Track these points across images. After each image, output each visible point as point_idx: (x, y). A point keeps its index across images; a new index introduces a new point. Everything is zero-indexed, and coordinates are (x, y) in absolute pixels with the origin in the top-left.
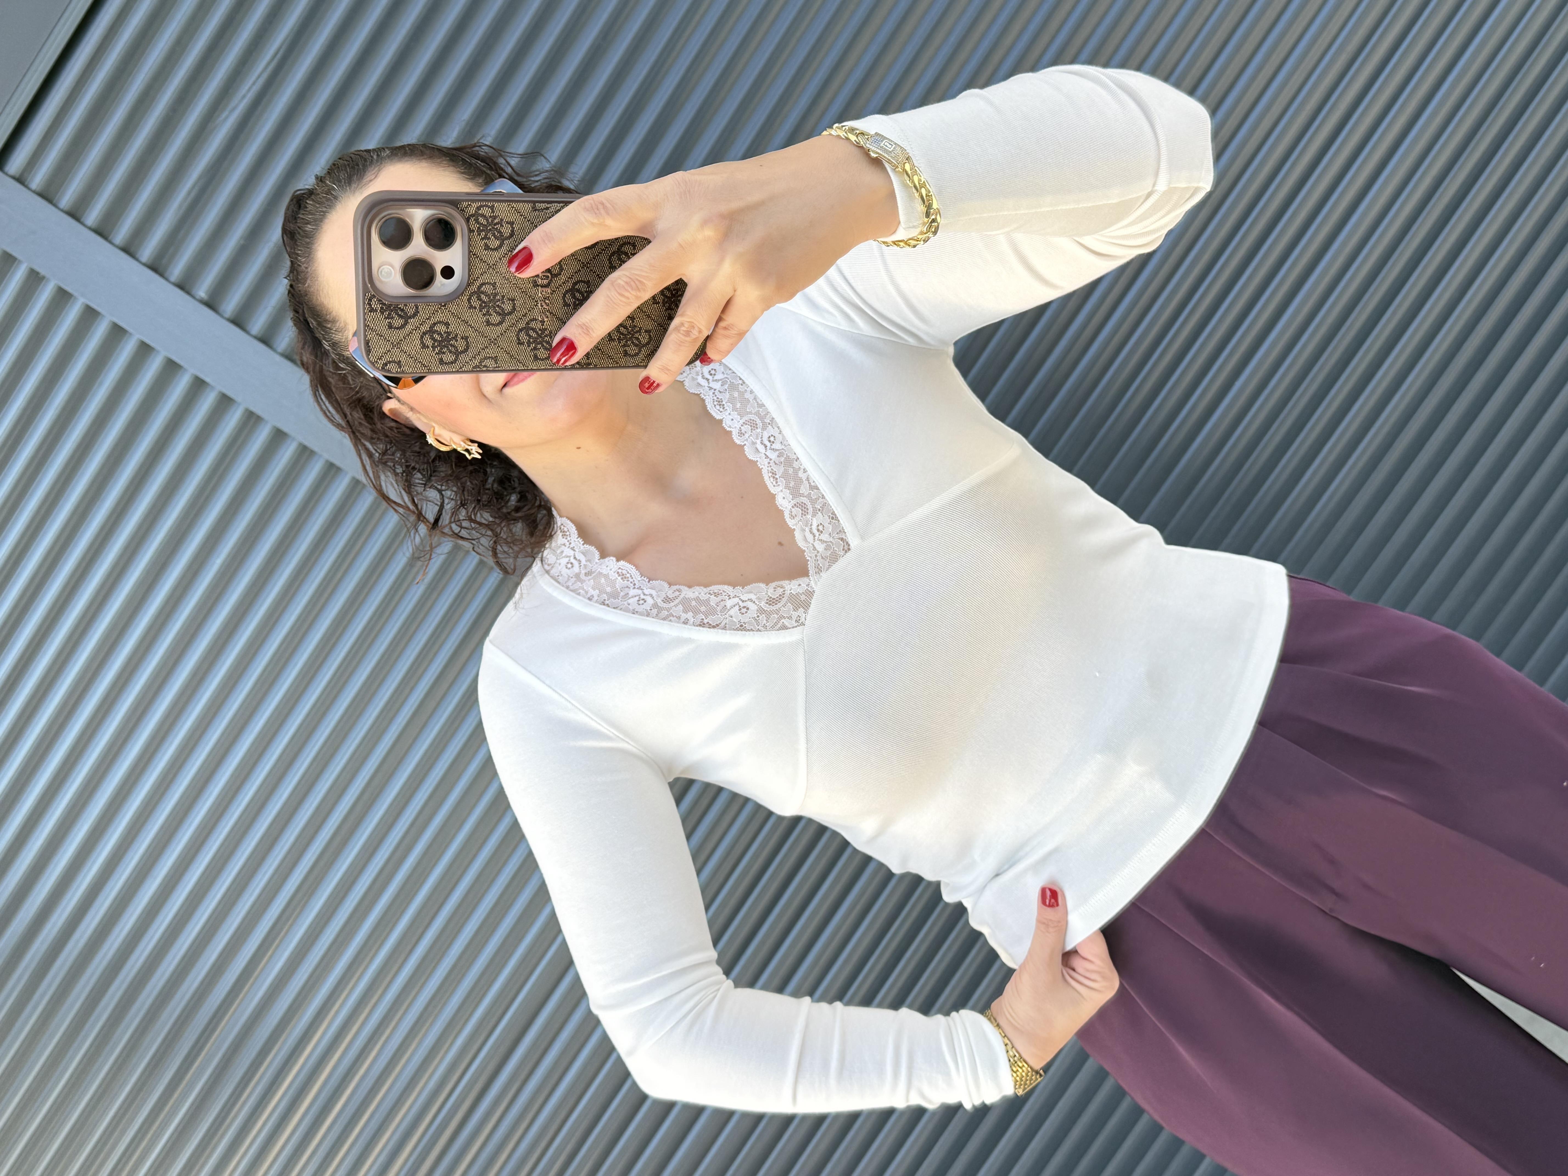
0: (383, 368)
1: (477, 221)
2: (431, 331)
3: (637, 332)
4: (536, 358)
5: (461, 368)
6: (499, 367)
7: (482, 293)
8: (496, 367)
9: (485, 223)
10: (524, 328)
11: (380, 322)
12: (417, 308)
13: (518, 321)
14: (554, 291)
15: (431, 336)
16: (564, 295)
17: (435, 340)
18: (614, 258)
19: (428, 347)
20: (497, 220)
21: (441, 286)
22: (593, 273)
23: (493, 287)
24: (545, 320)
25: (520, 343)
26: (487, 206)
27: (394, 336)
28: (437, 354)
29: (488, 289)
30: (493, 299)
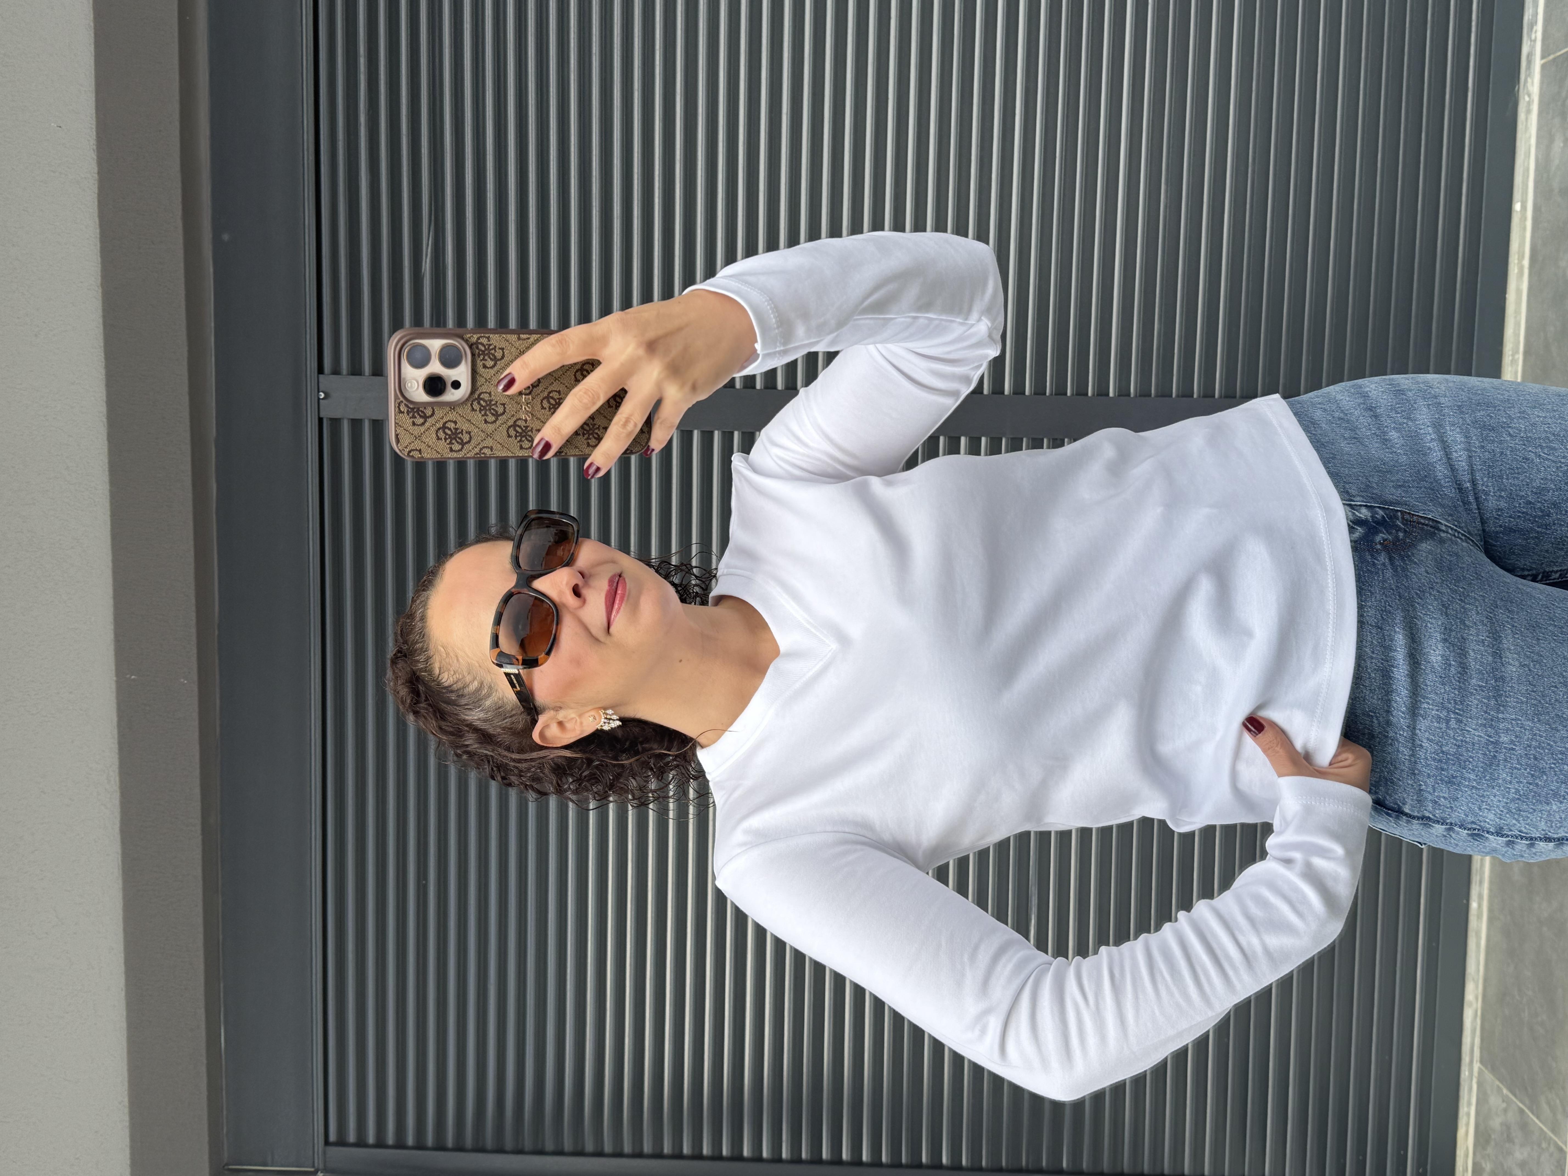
0: (408, 454)
1: (477, 347)
2: (444, 427)
3: (596, 429)
4: (521, 447)
5: (466, 454)
6: (494, 454)
7: (482, 399)
8: (492, 454)
9: (483, 349)
10: (513, 425)
11: (406, 420)
12: (434, 410)
13: (508, 420)
15: (443, 431)
16: (542, 401)
17: (446, 434)
18: (578, 374)
19: (441, 439)
20: (491, 347)
21: (452, 396)
22: (564, 386)
23: (490, 395)
24: (528, 419)
25: (509, 436)
26: (484, 337)
27: (417, 430)
28: (448, 444)
29: (486, 396)
30: (489, 403)
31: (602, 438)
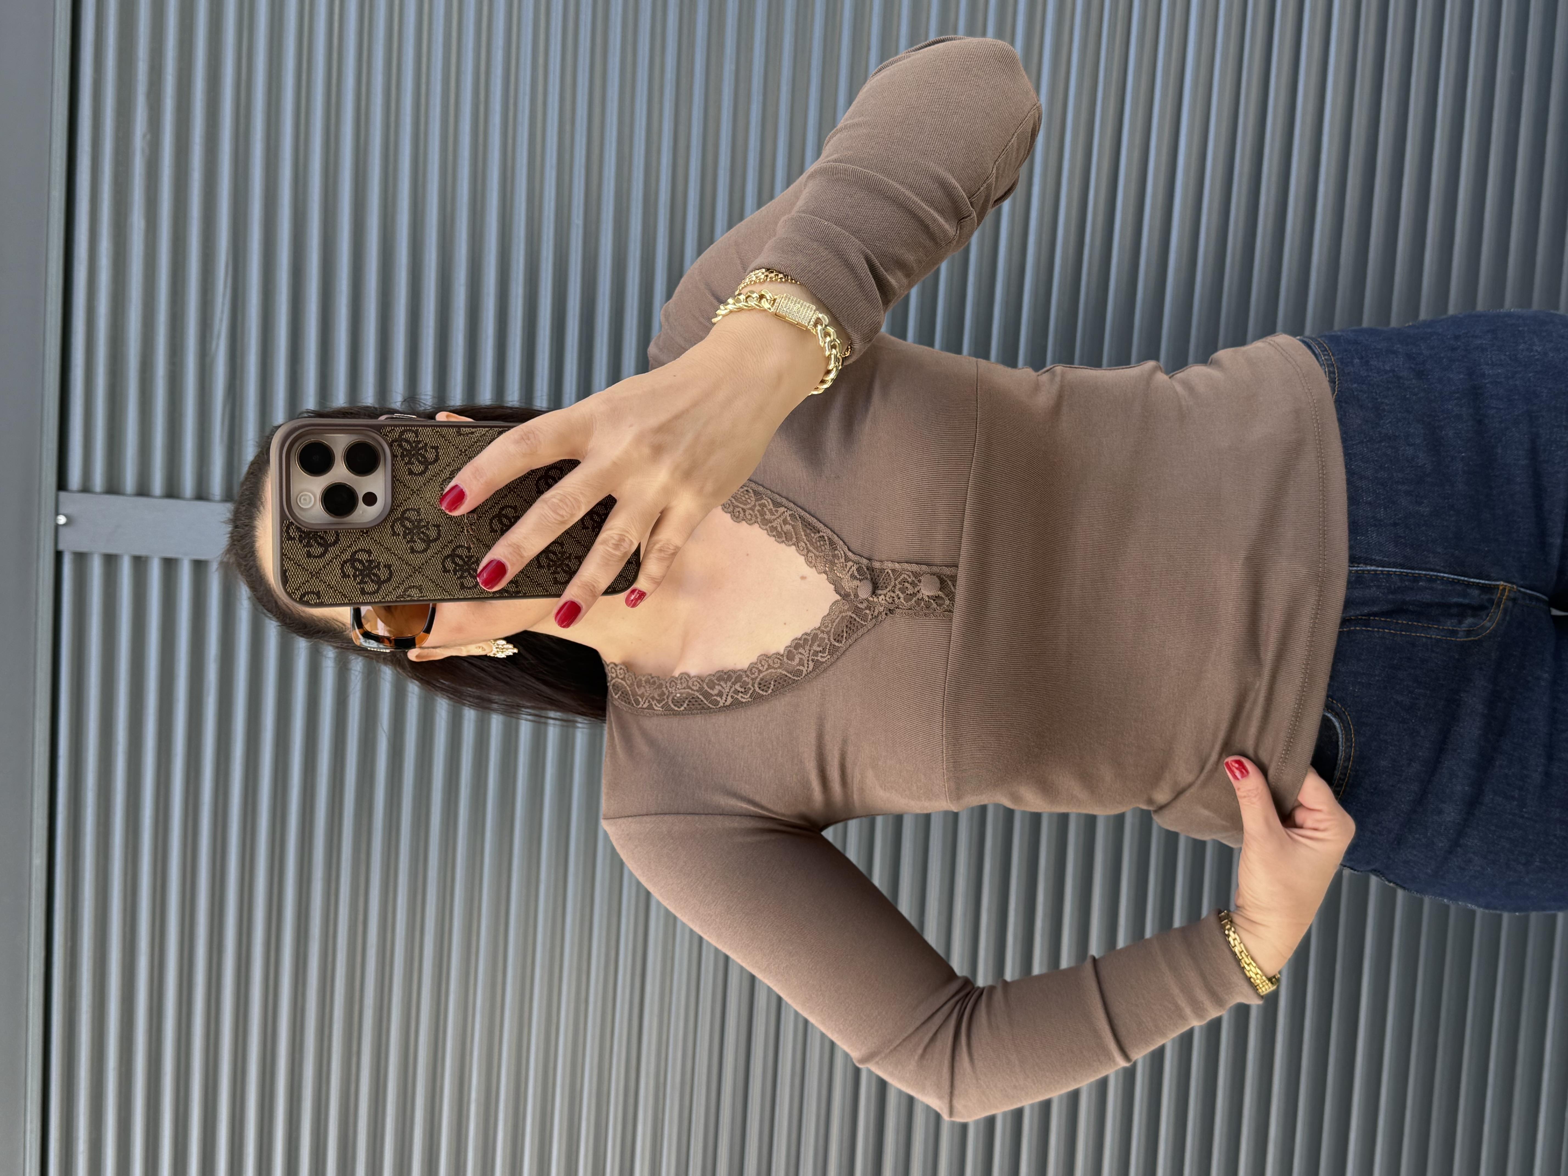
0: (301, 599)
1: (400, 446)
2: (353, 560)
3: (568, 559)
4: (462, 587)
5: (384, 598)
6: (424, 596)
7: (406, 519)
8: (421, 597)
9: (408, 447)
10: (451, 555)
11: (298, 550)
12: (338, 535)
13: (444, 548)
14: (480, 517)
15: (352, 564)
16: (493, 524)
17: (356, 569)
18: (542, 483)
19: (349, 576)
20: (420, 445)
21: (363, 513)
22: (520, 498)
23: (418, 513)
24: (472, 546)
25: (446, 571)
26: (410, 430)
27: (315, 564)
28: (359, 583)
29: (412, 515)
30: (418, 525)
31: (575, 572)
